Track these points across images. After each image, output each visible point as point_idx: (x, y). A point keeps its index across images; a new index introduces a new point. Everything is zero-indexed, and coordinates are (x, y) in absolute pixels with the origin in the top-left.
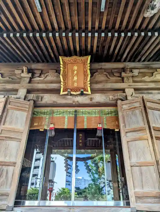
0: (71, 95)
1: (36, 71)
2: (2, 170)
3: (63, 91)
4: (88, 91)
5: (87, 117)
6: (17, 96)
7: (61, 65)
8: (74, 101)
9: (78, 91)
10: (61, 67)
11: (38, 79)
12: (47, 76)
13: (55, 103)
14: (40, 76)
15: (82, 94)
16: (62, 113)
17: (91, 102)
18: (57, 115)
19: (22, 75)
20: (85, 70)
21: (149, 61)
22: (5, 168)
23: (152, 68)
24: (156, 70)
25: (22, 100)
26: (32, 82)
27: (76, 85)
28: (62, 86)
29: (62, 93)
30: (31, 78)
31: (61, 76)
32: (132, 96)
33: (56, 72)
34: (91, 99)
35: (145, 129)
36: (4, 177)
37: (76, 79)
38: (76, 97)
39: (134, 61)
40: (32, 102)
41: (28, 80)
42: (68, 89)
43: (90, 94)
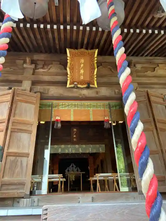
0: (78, 88)
1: (38, 62)
2: (16, 160)
3: (70, 84)
4: (94, 84)
5: (92, 110)
6: (22, 88)
7: (68, 57)
8: (80, 94)
9: (84, 85)
10: (68, 60)
11: (42, 70)
12: (51, 67)
13: (62, 96)
14: (43, 68)
15: (88, 87)
16: (67, 106)
17: (97, 95)
18: (62, 107)
19: (25, 66)
20: (92, 63)
21: (151, 56)
22: (19, 159)
23: (154, 63)
24: (158, 65)
25: (28, 92)
26: (35, 74)
27: (82, 78)
28: (68, 78)
29: (68, 86)
30: (34, 70)
31: (68, 69)
32: (136, 90)
33: (60, 64)
34: (97, 93)
35: (150, 122)
36: (19, 168)
37: (83, 72)
38: (83, 90)
39: (137, 56)
40: (39, 94)
41: (32, 72)
42: (74, 82)
43: (96, 88)
